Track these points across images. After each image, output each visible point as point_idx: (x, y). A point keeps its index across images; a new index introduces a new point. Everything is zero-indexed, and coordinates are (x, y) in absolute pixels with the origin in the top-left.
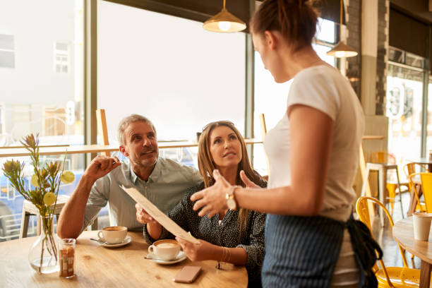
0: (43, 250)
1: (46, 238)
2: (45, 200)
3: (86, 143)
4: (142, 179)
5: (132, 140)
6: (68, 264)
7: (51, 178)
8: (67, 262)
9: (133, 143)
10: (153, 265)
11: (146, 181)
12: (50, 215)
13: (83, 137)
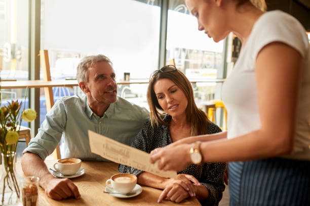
0: (4, 187)
1: (8, 176)
2: (7, 139)
3: (30, 79)
4: (97, 115)
5: (96, 79)
6: (31, 203)
7: (12, 115)
8: (30, 200)
9: (97, 82)
10: (112, 199)
11: (101, 117)
12: (11, 153)
13: (27, 73)
